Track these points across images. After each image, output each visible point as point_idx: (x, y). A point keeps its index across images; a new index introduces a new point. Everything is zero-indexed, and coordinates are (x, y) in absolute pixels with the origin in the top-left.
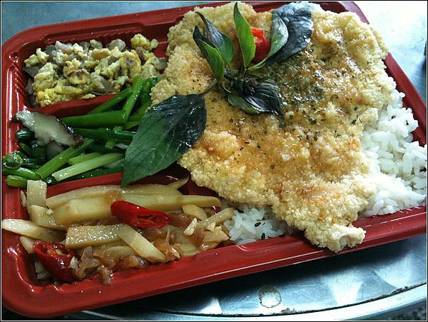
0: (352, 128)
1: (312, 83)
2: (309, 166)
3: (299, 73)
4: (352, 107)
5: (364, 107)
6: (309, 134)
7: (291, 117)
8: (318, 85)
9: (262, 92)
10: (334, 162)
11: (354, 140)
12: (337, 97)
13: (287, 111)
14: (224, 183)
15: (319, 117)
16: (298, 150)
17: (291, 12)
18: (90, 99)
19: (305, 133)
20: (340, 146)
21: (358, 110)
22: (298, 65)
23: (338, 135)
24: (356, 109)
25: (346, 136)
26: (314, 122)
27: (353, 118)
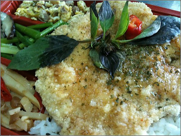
0: (154, 111)
1: (148, 67)
2: (103, 118)
3: (145, 57)
4: (165, 97)
5: (174, 102)
6: (120, 98)
7: (118, 81)
8: (151, 71)
9: (113, 57)
10: (121, 126)
11: (147, 120)
12: (158, 85)
13: (118, 76)
14: (48, 97)
15: (136, 91)
16: (105, 103)
17: (170, 21)
18: (33, 20)
19: (119, 95)
20: (134, 118)
21: (168, 101)
22: (148, 52)
23: (140, 110)
24: (167, 100)
25: (145, 114)
26: (130, 92)
27: (161, 104)
